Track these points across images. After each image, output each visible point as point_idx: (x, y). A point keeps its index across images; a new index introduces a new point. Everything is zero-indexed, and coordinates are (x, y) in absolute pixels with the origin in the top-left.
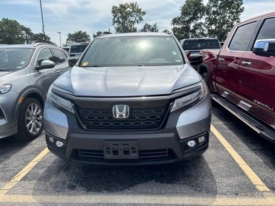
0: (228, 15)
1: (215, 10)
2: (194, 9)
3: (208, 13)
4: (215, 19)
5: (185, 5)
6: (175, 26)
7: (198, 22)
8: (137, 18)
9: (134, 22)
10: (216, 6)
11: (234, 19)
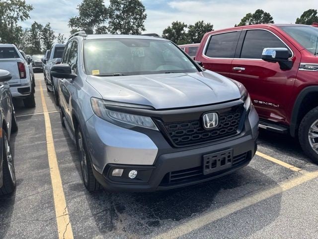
0: (132, 21)
1: (118, 14)
2: (95, 10)
3: (111, 17)
4: (119, 23)
5: (83, 5)
6: (74, 28)
7: (101, 25)
8: (21, 14)
9: (16, 19)
10: (119, 10)
11: (138, 26)
